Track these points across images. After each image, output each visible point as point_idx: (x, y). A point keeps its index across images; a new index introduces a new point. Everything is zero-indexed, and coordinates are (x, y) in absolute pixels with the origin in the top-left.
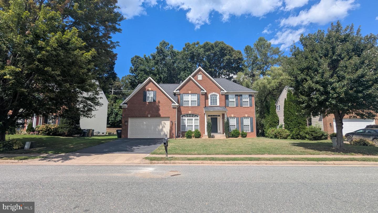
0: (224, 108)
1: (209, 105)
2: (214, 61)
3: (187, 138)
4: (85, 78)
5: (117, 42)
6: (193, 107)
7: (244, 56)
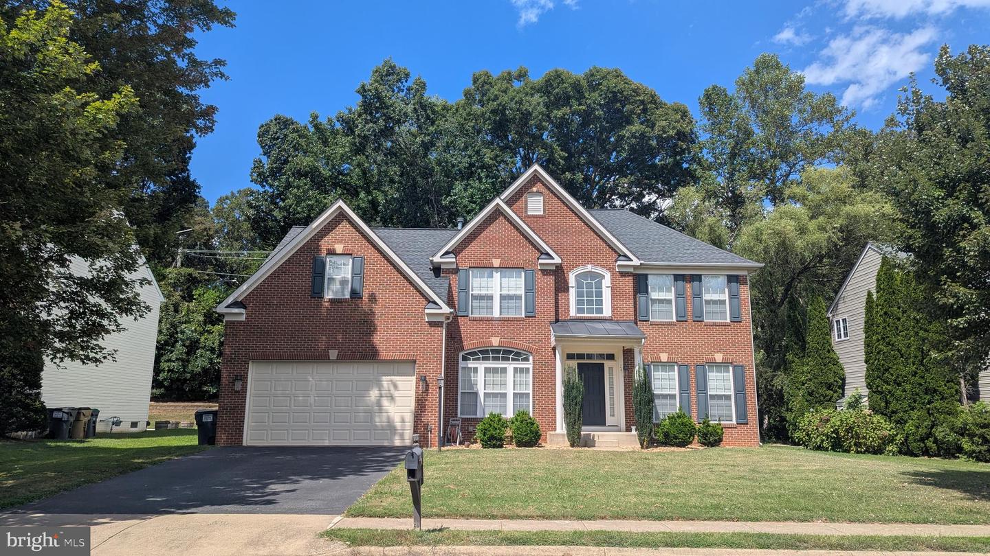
0: (629, 326)
1: (573, 312)
2: (584, 143)
3: (484, 446)
4: (86, 200)
5: (218, 62)
6: (508, 320)
7: (700, 124)
